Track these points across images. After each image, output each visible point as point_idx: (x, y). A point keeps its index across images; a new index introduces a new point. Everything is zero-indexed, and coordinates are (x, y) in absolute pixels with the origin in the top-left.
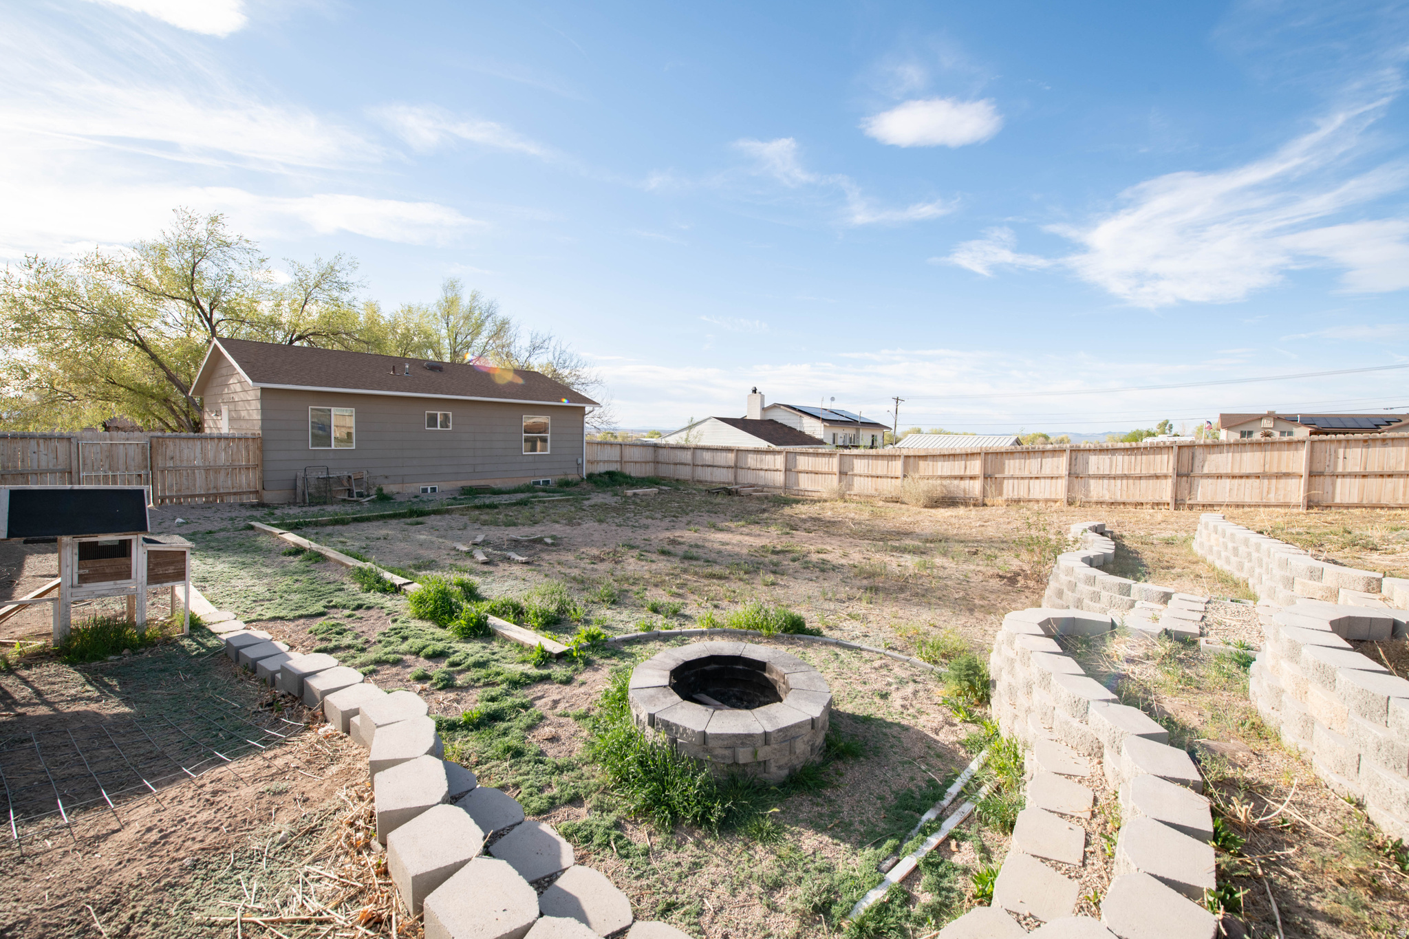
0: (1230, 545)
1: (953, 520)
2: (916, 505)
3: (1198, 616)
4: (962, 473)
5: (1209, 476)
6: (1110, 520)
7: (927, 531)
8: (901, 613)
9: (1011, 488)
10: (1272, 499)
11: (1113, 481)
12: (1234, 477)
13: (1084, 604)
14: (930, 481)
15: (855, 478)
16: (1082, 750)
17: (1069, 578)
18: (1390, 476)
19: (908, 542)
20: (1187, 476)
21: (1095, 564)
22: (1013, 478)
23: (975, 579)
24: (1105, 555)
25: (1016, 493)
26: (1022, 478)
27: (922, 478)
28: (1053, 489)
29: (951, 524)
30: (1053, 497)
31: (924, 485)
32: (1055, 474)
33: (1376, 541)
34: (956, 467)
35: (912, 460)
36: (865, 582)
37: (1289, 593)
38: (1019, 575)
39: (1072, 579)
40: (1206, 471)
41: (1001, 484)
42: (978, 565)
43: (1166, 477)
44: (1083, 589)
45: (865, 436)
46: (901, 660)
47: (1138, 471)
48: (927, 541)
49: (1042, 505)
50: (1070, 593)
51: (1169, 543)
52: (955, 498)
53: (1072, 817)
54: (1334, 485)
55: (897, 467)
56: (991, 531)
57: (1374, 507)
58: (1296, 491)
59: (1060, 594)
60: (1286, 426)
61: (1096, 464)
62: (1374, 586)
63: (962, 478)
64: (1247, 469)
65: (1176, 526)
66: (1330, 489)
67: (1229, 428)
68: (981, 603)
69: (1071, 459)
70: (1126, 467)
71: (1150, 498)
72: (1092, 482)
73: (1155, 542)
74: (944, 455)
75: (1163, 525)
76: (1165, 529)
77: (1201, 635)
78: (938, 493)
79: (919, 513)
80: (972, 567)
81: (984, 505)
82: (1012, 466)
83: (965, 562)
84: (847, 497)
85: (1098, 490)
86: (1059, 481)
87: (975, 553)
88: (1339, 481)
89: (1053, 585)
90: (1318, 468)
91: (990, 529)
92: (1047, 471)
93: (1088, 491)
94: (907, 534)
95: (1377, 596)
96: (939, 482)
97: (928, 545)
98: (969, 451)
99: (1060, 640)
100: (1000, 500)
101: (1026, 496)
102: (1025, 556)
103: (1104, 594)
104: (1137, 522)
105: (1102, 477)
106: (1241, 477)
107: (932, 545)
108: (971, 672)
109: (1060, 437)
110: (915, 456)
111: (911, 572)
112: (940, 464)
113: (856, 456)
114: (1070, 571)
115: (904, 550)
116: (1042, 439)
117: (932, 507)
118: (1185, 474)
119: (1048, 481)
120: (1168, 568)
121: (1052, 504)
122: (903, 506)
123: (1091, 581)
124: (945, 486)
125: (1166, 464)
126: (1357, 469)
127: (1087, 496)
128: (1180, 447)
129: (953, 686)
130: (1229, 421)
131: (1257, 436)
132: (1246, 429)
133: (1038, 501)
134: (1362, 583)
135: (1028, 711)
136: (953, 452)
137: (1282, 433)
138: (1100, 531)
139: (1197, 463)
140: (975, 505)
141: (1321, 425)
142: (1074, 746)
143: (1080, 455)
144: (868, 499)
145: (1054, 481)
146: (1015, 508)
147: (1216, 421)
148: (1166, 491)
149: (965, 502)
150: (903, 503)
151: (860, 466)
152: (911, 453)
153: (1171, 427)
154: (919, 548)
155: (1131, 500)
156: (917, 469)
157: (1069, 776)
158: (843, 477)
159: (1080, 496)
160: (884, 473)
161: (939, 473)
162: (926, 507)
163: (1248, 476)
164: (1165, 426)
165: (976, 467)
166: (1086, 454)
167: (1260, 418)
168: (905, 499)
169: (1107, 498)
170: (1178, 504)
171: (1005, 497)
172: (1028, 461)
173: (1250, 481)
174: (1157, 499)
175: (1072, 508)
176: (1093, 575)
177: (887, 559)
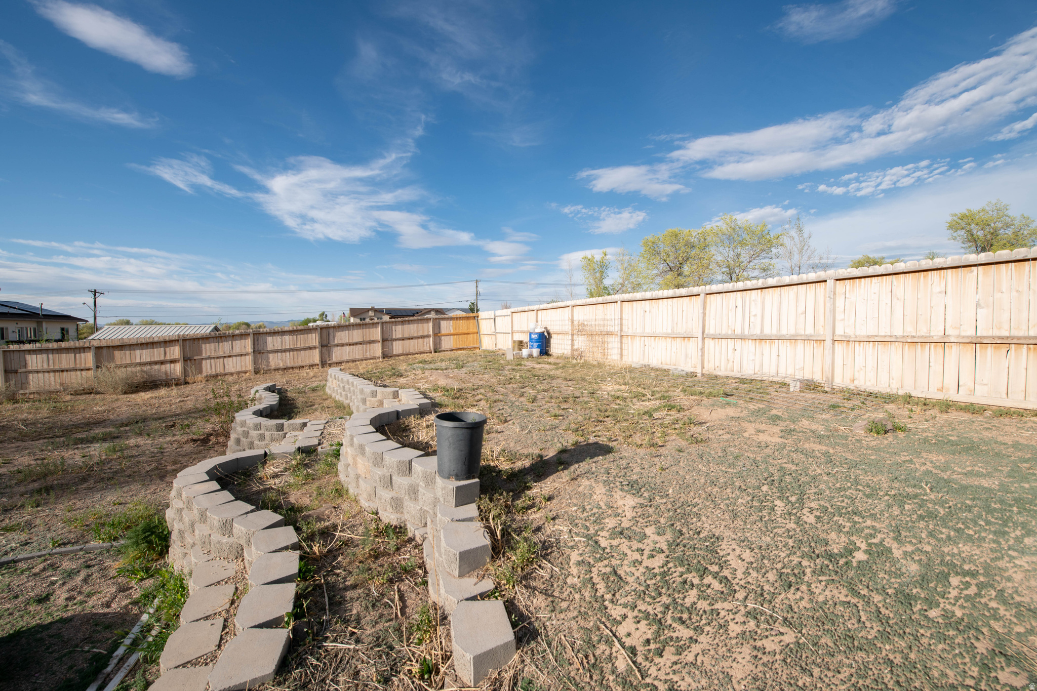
0: (341, 385)
1: (154, 401)
2: (114, 393)
3: (319, 433)
4: (162, 358)
5: (337, 345)
6: (280, 380)
7: (124, 416)
8: (79, 504)
9: (209, 367)
10: (368, 355)
11: (284, 354)
12: (350, 345)
13: (255, 445)
14: (129, 369)
15: (31, 376)
16: (232, 557)
17: (243, 429)
18: (412, 339)
19: (99, 431)
20: (327, 346)
21: (264, 414)
22: (210, 358)
23: (169, 449)
24: (271, 406)
25: (213, 370)
26: (218, 358)
27: (120, 366)
28: (243, 364)
29: (151, 405)
30: (244, 369)
31: (121, 373)
32: (244, 352)
33: (402, 372)
34: (157, 354)
35: (105, 351)
36: (36, 485)
37: (365, 407)
38: (211, 435)
39: (246, 429)
40: (336, 342)
41: (201, 364)
42: (174, 435)
43: (315, 348)
44: (254, 433)
45: (52, 330)
46: (72, 552)
47: (299, 346)
48: (122, 425)
49: (235, 376)
50: (244, 440)
51: (314, 390)
52: (156, 381)
53: (215, 614)
54: (392, 345)
55: (88, 359)
56: (190, 405)
57: (407, 355)
58: (377, 349)
59: (238, 441)
60: (379, 315)
61: (272, 343)
62: (396, 395)
63: (162, 363)
64: (356, 340)
65: (320, 378)
66: (391, 347)
67: (354, 316)
68: (173, 467)
69: (254, 340)
70: (291, 343)
71: (307, 362)
72: (271, 356)
73: (307, 390)
74: (142, 344)
75: (314, 379)
76: (315, 381)
77: (319, 444)
78: (139, 378)
79: (117, 400)
80: (168, 439)
81: (186, 383)
82: (208, 349)
83: (161, 436)
84: (19, 397)
85: (275, 361)
86: (247, 357)
87: (173, 426)
88: (394, 342)
89: (233, 436)
90: (385, 337)
91: (189, 402)
92: (237, 350)
93: (268, 362)
94: (99, 423)
95: (396, 400)
96: (138, 368)
97: (122, 429)
98: (167, 339)
99: (219, 480)
100: (200, 377)
101: (222, 371)
102: (215, 419)
103: (267, 434)
104: (298, 380)
105: (277, 351)
106: (353, 344)
107: (127, 428)
108: (147, 534)
109: (258, 324)
110: (108, 347)
111: (96, 460)
112: (138, 352)
113: (30, 352)
114: (243, 424)
115: (94, 440)
116: (244, 326)
117: (132, 392)
118: (326, 346)
119: (239, 358)
120: (311, 406)
121: (243, 374)
122: (98, 396)
123: (258, 427)
124: (145, 372)
125: (313, 339)
126: (400, 336)
127: (268, 366)
128: (321, 329)
129: (132, 553)
130: (355, 312)
131: (367, 320)
132: (362, 317)
133: (232, 374)
134: (392, 394)
135: (194, 545)
136: (151, 340)
137: (378, 319)
138: (271, 389)
139: (331, 338)
140: (177, 385)
141: (393, 314)
142: (226, 557)
143: (260, 337)
144: (51, 395)
145: (243, 357)
146: (213, 382)
147: (347, 313)
148: (315, 356)
149: (167, 383)
150: (97, 393)
151: (34, 362)
152: (104, 344)
153: (326, 316)
154: (110, 433)
155: (297, 365)
156: (112, 359)
157: (219, 582)
158: (11, 376)
159: (263, 366)
160: (72, 366)
161: (138, 361)
162: (125, 393)
163: (356, 344)
164: (323, 316)
165: (175, 352)
166: (264, 336)
167: (368, 310)
168: (101, 389)
169: (281, 365)
170: (324, 364)
171: (204, 374)
172: (221, 344)
173: (357, 346)
174: (312, 362)
175: (258, 376)
176: (258, 422)
177: (67, 454)
